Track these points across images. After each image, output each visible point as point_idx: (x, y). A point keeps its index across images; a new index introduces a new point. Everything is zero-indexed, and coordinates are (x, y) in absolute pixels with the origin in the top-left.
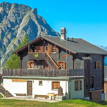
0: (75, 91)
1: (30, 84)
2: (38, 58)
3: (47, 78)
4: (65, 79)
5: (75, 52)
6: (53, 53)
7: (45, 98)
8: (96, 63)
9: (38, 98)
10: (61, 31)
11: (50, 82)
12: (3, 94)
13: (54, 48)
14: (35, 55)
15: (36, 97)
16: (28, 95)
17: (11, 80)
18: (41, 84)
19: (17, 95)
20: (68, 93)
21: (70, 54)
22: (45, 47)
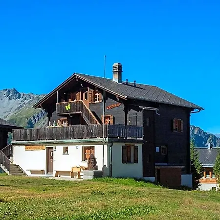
0: (123, 163)
1: (52, 153)
2: (70, 111)
3: (75, 140)
4: (102, 142)
5: (126, 97)
6: (96, 102)
7: (70, 177)
8: (172, 121)
9: (61, 176)
10: (114, 68)
11: (80, 147)
12: (8, 170)
13: (98, 94)
14: (66, 107)
15: (59, 176)
16: (48, 172)
17: (24, 147)
18: (66, 153)
19: (32, 172)
20: (107, 166)
21: (118, 100)
22: (84, 94)
